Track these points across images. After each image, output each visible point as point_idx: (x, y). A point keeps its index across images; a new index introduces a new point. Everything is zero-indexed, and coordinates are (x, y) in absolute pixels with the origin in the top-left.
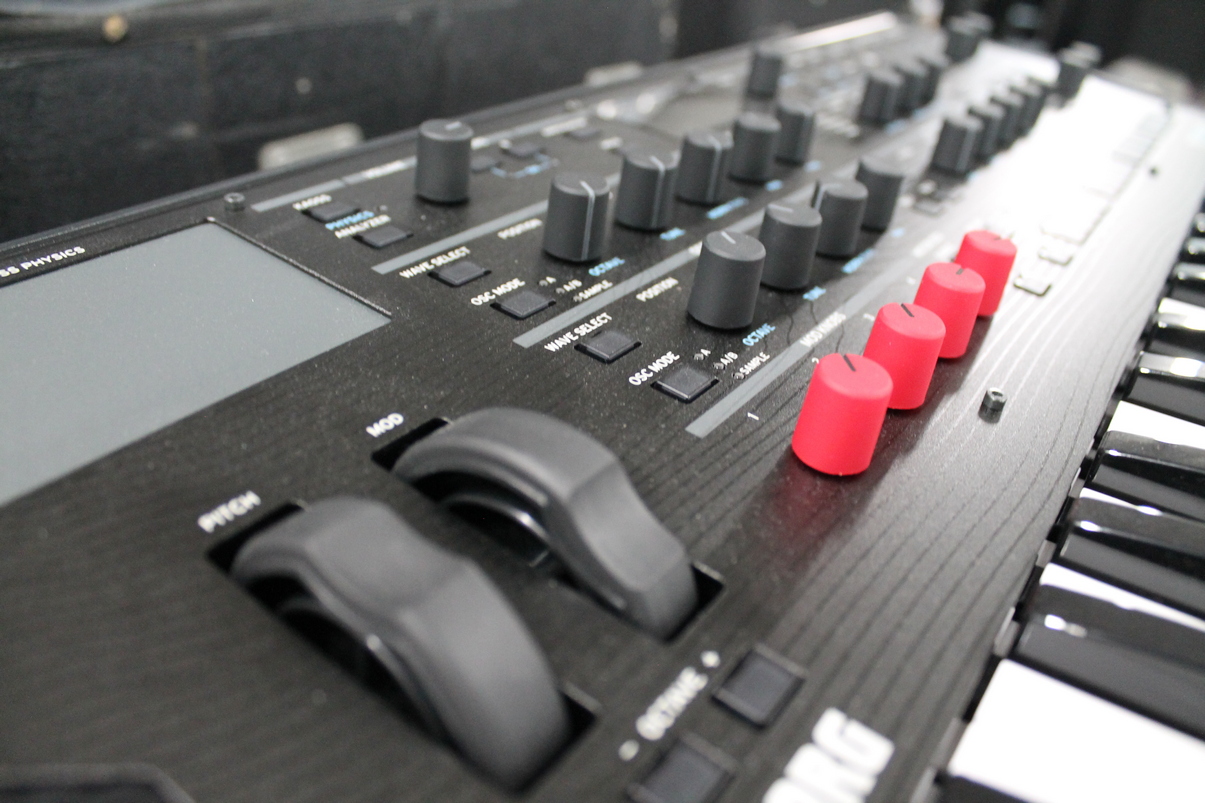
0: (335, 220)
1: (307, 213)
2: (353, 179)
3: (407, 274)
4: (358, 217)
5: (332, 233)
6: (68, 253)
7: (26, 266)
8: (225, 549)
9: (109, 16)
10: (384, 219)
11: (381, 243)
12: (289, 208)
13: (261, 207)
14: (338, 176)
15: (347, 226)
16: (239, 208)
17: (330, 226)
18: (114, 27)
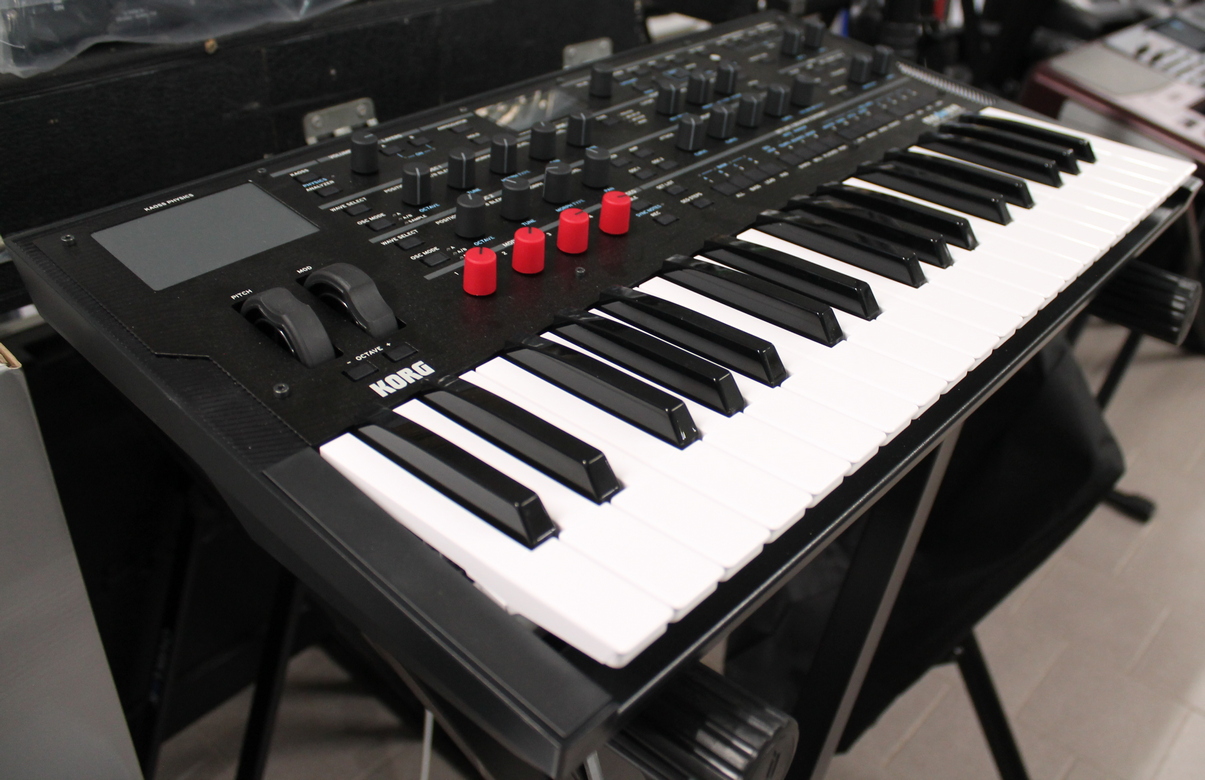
0: (307, 183)
1: (295, 178)
2: (322, 160)
3: (333, 210)
4: (320, 181)
5: (305, 189)
6: (186, 197)
7: (169, 202)
8: (238, 304)
9: (208, 41)
10: (332, 182)
11: (326, 195)
12: (288, 175)
13: (274, 175)
14: (315, 158)
15: (313, 186)
16: (265, 176)
17: (304, 186)
18: (211, 45)
